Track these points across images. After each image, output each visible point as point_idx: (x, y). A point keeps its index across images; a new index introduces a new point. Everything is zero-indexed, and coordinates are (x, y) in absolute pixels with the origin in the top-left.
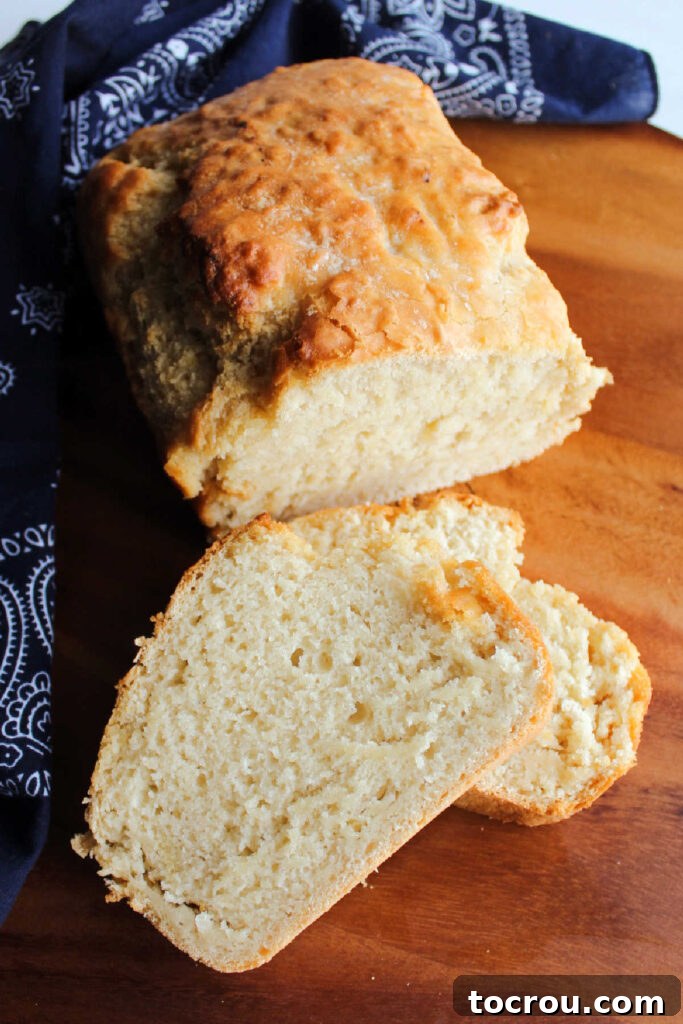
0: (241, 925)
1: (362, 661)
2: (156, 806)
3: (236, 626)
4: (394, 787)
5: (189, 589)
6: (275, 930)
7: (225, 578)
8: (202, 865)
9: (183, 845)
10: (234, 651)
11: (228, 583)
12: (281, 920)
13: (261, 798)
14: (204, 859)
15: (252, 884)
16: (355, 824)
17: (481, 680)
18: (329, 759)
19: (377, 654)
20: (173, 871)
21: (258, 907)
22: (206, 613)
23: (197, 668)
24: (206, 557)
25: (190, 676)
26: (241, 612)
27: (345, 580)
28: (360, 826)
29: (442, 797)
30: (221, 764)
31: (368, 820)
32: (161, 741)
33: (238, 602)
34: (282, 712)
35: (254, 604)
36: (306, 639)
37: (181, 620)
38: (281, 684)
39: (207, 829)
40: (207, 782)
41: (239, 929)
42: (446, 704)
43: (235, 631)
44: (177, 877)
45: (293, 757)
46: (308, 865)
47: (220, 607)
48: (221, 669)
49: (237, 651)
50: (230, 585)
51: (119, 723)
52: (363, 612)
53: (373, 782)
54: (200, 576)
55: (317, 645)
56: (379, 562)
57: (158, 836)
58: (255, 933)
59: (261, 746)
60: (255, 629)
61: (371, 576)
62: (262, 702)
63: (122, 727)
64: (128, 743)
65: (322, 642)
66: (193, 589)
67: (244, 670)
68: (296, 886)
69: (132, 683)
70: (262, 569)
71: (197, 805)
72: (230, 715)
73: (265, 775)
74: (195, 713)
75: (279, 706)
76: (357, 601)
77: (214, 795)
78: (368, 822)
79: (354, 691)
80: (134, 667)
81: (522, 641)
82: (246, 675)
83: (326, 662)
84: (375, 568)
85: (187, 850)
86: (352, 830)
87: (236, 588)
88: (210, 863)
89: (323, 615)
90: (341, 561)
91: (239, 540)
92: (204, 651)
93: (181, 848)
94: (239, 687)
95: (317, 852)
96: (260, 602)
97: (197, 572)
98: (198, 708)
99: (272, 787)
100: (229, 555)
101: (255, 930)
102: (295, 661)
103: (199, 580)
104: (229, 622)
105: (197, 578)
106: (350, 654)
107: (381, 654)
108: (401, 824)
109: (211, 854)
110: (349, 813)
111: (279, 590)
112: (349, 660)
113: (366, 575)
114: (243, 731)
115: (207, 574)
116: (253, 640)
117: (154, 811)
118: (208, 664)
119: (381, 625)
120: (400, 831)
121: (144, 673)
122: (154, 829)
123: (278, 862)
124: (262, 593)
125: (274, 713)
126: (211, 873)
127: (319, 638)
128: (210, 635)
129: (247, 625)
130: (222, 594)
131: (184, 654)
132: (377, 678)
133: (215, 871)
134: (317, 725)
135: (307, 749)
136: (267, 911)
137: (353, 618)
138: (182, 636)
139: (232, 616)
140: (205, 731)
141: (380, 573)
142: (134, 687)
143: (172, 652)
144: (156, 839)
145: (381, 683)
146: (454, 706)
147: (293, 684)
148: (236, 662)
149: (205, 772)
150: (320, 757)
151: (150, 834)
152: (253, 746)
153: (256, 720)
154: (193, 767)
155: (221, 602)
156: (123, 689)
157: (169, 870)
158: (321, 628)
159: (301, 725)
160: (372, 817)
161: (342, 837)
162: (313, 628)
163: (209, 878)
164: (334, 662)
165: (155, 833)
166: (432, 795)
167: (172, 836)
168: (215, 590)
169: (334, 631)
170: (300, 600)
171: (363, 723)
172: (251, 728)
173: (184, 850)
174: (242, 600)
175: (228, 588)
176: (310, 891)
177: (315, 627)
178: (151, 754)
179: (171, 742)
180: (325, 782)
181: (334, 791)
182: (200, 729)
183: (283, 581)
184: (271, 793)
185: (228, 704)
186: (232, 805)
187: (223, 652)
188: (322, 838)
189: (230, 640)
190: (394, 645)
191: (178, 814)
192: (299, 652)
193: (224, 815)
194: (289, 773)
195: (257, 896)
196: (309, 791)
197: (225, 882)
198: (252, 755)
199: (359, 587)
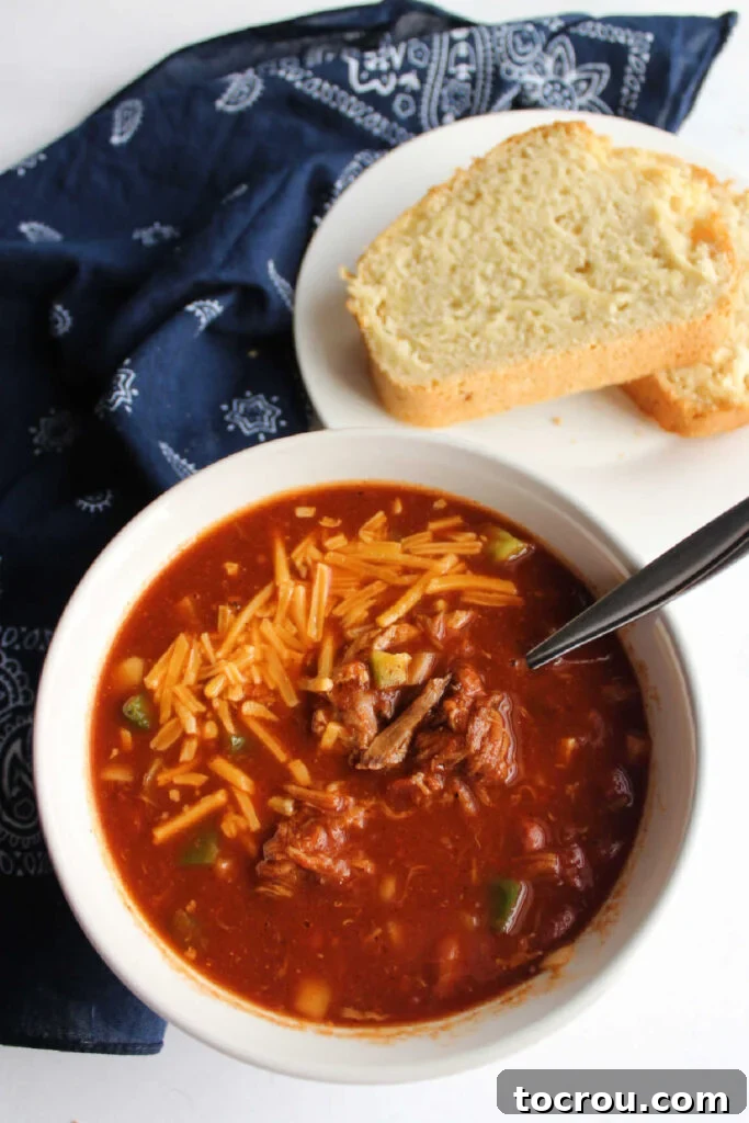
2: (413, 272)
3: (527, 183)
7: (535, 150)
9: (418, 301)
10: (519, 198)
11: (535, 153)
13: (489, 291)
14: (426, 313)
15: (452, 338)
16: (545, 328)
18: (549, 284)
19: (617, 237)
22: (511, 167)
23: (488, 198)
25: (481, 203)
26: (535, 177)
32: (440, 234)
33: (536, 169)
34: (532, 247)
35: (547, 174)
36: (571, 211)
40: (458, 269)
43: (525, 186)
45: (526, 275)
47: (522, 167)
48: (505, 204)
49: (521, 199)
50: (537, 155)
52: (621, 209)
53: (573, 308)
55: (578, 217)
59: (507, 262)
61: (638, 189)
62: (521, 237)
65: (582, 217)
67: (518, 212)
70: (564, 153)
72: (495, 236)
73: (499, 279)
74: (472, 225)
75: (532, 243)
76: (620, 201)
77: (457, 279)
79: (588, 253)
81: (725, 263)
83: (578, 229)
86: (542, 331)
87: (539, 159)
89: (591, 200)
92: (498, 191)
95: (510, 336)
96: (551, 174)
98: (476, 224)
99: (500, 287)
102: (558, 220)
104: (524, 179)
109: (434, 312)
110: (546, 320)
111: (568, 172)
113: (635, 186)
114: (499, 249)
115: (524, 143)
116: (535, 197)
117: (409, 274)
118: (496, 200)
119: (628, 221)
121: (450, 189)
122: (403, 285)
123: (477, 330)
124: (555, 170)
125: (526, 246)
127: (581, 214)
128: (507, 183)
129: (536, 185)
130: (528, 160)
131: (484, 189)
132: (609, 251)
133: (430, 322)
134: (552, 263)
135: (537, 274)
137: (612, 210)
138: (488, 176)
139: (528, 176)
140: (474, 238)
146: (655, 286)
147: (550, 233)
148: (516, 205)
149: (459, 263)
150: (543, 281)
152: (501, 259)
153: (510, 245)
154: (453, 257)
155: (525, 165)
158: (586, 207)
159: (541, 259)
160: (561, 329)
161: (532, 333)
162: (580, 206)
164: (584, 232)
167: (413, 294)
168: (524, 155)
169: (594, 213)
170: (580, 184)
171: (585, 275)
172: (505, 249)
175: (535, 157)
177: (582, 205)
178: (429, 238)
179: (447, 236)
180: (540, 296)
181: (542, 304)
182: (471, 236)
183: (574, 167)
184: (497, 291)
185: (498, 229)
186: (466, 289)
187: (510, 197)
188: (517, 328)
189: (518, 192)
190: (632, 236)
191: (425, 282)
192: (563, 217)
193: (457, 292)
194: (517, 284)
195: (451, 347)
196: (526, 298)
197: (434, 330)
198: (498, 264)
199: (627, 192)
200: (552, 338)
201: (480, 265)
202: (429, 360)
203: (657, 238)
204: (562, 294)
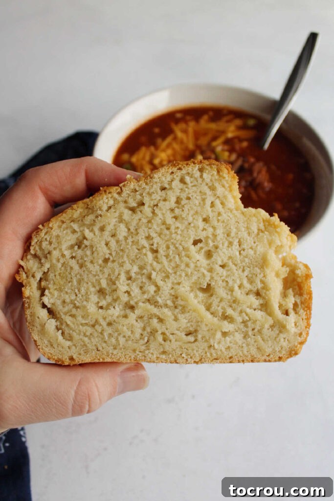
0: (69, 338)
1: (226, 268)
2: (74, 255)
3: (180, 206)
4: (197, 336)
5: (170, 171)
6: (85, 353)
7: (192, 179)
8: (73, 297)
9: (72, 282)
10: (171, 216)
11: (191, 183)
12: (93, 350)
13: (129, 290)
14: (76, 295)
15: (91, 323)
16: (165, 336)
17: (273, 322)
18: (177, 298)
19: (235, 271)
20: (56, 289)
21: (85, 335)
22: (171, 188)
23: (147, 210)
24: (189, 162)
25: (141, 212)
26: (187, 201)
27: (245, 226)
28: (167, 340)
29: (215, 359)
30: (123, 260)
31: (173, 340)
32: (102, 229)
33: (190, 196)
34: (171, 261)
35: (197, 202)
36: (207, 237)
37: (156, 183)
38: (181, 248)
39: (90, 284)
40: (109, 263)
41: (67, 340)
42: (250, 320)
43: (178, 208)
44: (56, 293)
45: (160, 283)
46: (127, 336)
47: (180, 191)
48: (158, 220)
49: (172, 218)
50: (192, 184)
51: (88, 205)
52: (243, 247)
53: (189, 325)
54: (180, 169)
55: (211, 244)
56: (266, 231)
57: (63, 268)
58: (74, 347)
59: (149, 268)
60: (188, 214)
61: (258, 234)
62: (165, 249)
63: (87, 208)
64: (84, 216)
65: (214, 245)
66: (172, 173)
67: (168, 229)
68: (113, 340)
69: (109, 193)
70: (212, 188)
71: (94, 268)
72: (145, 243)
73: (139, 281)
74: (129, 229)
75: (172, 257)
76: (243, 239)
77: (107, 271)
78: (172, 341)
79: (212, 278)
80: (117, 187)
81: (303, 319)
82: (167, 232)
83: (209, 255)
84: (262, 232)
85: (72, 286)
86: (162, 338)
87: (194, 188)
88: (78, 299)
89: (223, 233)
90: (250, 216)
91: (211, 167)
92: (157, 205)
93: (69, 282)
94: (160, 235)
95: (136, 334)
96: (200, 203)
97: (180, 166)
98: (132, 229)
99: (139, 288)
100: (201, 170)
101: (75, 345)
102: (195, 243)
103: (179, 171)
104: (178, 201)
105: (178, 169)
106: (222, 261)
107: (237, 272)
108: (187, 355)
109: (82, 296)
110: (167, 329)
111: (213, 205)
112: (220, 263)
113: (256, 231)
114: (145, 255)
115: (184, 171)
116: (183, 219)
117: (70, 256)
118: (153, 212)
119: (246, 260)
120: (183, 357)
121: (119, 194)
122: (63, 264)
123: (112, 322)
124: (204, 200)
125: (167, 258)
126: (75, 304)
127: (214, 242)
128: (165, 200)
129: (186, 209)
130: (185, 186)
131: (146, 200)
132: (227, 282)
133: (78, 304)
134: (183, 279)
135: (170, 285)
136: (89, 341)
137: (236, 246)
138: (152, 191)
139: (182, 199)
140: (127, 241)
141: (263, 236)
142: (110, 195)
143: (141, 195)
144: (60, 269)
145: (227, 285)
146: (252, 323)
147: (187, 253)
148: (168, 222)
149: (111, 259)
150: (173, 294)
151: (59, 265)
152: (145, 264)
153: (155, 254)
154: (108, 252)
155: (181, 189)
156: (103, 192)
157: (55, 287)
158: (219, 238)
159: (175, 273)
160: (176, 341)
161: (154, 337)
162: (215, 236)
163: (72, 305)
164: (213, 259)
165: (62, 266)
166: (211, 354)
167: (70, 274)
168: (182, 181)
169: (223, 245)
170: (219, 218)
171: (205, 295)
172: (150, 256)
173: (70, 284)
174: (192, 196)
175: (190, 185)
176: (118, 348)
177: (216, 236)
178: (92, 231)
179: (107, 233)
180: (166, 306)
181: (167, 313)
182: (126, 238)
183: (218, 202)
184: (136, 291)
185: (148, 238)
186: (112, 282)
187: (164, 213)
188: (144, 329)
189: (172, 210)
190: (246, 273)
191: (81, 266)
192: (200, 241)
193: (104, 283)
194: (152, 289)
195: (89, 330)
196: (156, 304)
197: (79, 313)
198: (141, 268)
199: (249, 234)
200: (167, 346)
201: (127, 266)
202: (70, 338)
203: (262, 282)
204: (184, 310)
